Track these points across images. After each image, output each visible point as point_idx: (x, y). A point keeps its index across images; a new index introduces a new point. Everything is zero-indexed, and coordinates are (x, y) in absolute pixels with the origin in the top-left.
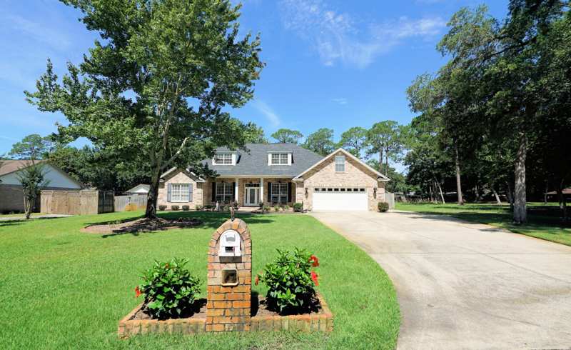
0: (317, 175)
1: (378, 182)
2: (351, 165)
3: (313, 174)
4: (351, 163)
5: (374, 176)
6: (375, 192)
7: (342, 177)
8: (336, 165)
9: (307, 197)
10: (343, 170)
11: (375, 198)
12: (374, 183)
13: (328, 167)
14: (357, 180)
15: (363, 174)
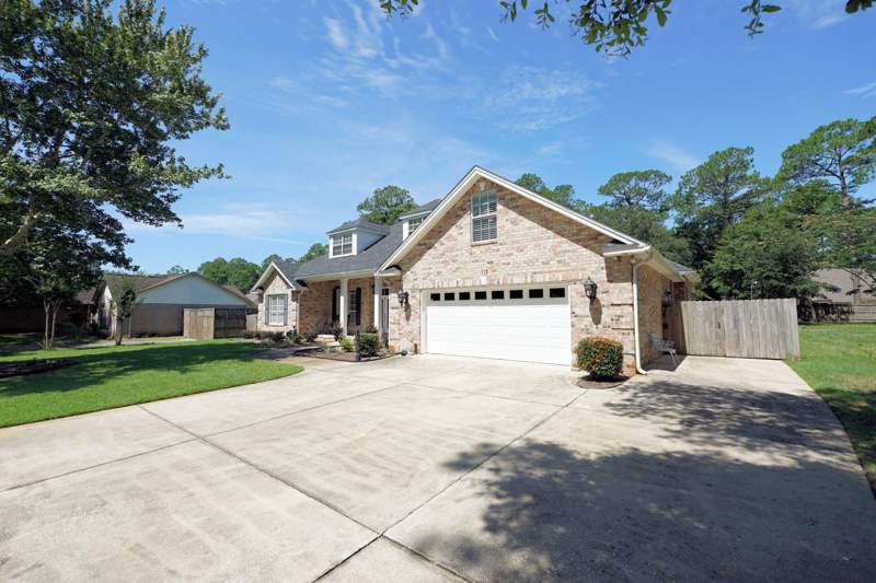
0: (428, 256)
1: (608, 260)
2: (513, 215)
3: (421, 254)
4: (514, 208)
5: (593, 241)
6: (593, 298)
7: (487, 257)
8: (476, 222)
9: (408, 318)
10: (493, 234)
11: (597, 321)
12: (591, 265)
13: (453, 231)
14: (530, 263)
15: (550, 239)
